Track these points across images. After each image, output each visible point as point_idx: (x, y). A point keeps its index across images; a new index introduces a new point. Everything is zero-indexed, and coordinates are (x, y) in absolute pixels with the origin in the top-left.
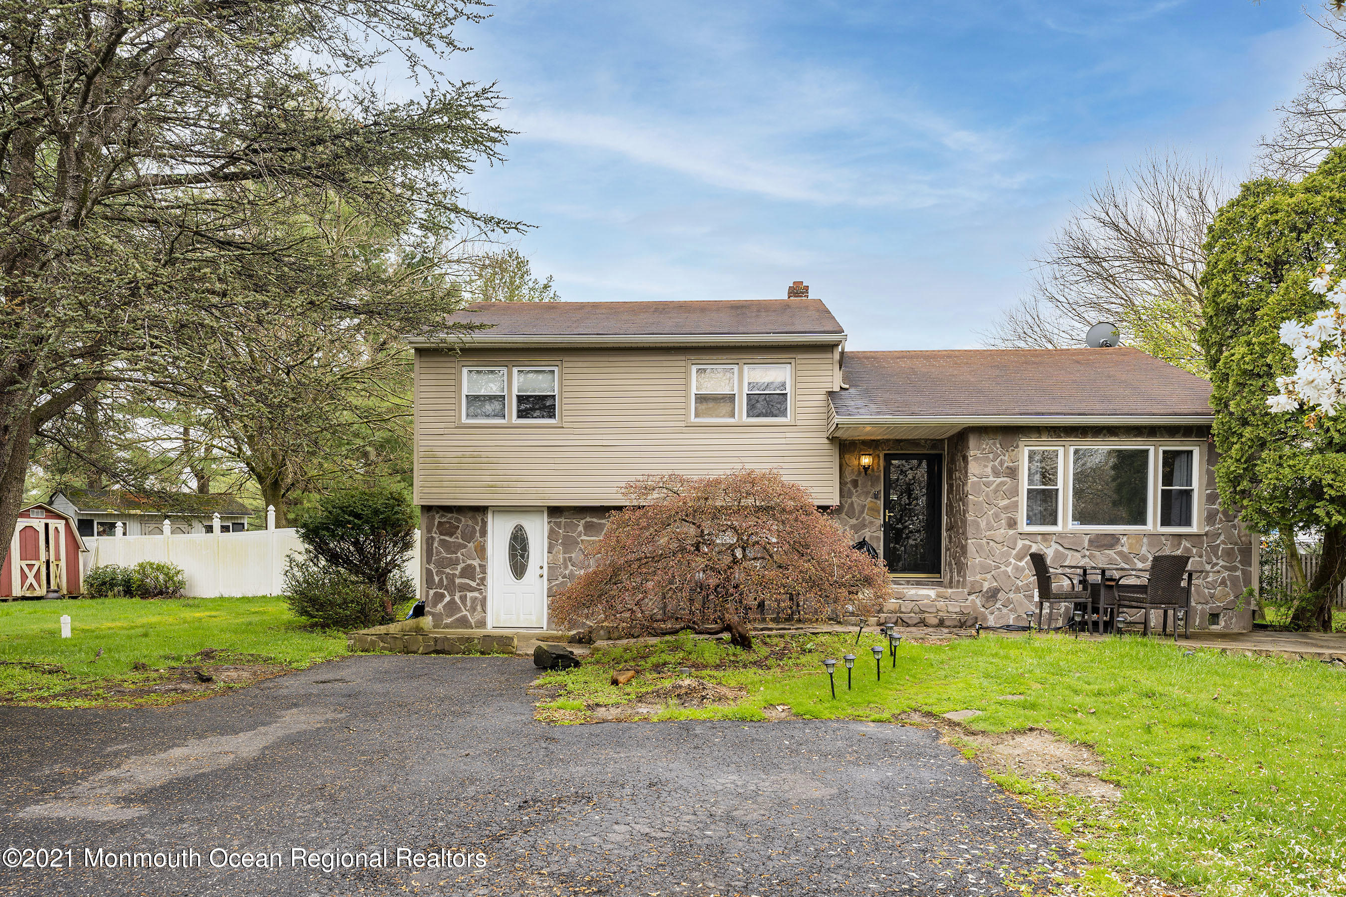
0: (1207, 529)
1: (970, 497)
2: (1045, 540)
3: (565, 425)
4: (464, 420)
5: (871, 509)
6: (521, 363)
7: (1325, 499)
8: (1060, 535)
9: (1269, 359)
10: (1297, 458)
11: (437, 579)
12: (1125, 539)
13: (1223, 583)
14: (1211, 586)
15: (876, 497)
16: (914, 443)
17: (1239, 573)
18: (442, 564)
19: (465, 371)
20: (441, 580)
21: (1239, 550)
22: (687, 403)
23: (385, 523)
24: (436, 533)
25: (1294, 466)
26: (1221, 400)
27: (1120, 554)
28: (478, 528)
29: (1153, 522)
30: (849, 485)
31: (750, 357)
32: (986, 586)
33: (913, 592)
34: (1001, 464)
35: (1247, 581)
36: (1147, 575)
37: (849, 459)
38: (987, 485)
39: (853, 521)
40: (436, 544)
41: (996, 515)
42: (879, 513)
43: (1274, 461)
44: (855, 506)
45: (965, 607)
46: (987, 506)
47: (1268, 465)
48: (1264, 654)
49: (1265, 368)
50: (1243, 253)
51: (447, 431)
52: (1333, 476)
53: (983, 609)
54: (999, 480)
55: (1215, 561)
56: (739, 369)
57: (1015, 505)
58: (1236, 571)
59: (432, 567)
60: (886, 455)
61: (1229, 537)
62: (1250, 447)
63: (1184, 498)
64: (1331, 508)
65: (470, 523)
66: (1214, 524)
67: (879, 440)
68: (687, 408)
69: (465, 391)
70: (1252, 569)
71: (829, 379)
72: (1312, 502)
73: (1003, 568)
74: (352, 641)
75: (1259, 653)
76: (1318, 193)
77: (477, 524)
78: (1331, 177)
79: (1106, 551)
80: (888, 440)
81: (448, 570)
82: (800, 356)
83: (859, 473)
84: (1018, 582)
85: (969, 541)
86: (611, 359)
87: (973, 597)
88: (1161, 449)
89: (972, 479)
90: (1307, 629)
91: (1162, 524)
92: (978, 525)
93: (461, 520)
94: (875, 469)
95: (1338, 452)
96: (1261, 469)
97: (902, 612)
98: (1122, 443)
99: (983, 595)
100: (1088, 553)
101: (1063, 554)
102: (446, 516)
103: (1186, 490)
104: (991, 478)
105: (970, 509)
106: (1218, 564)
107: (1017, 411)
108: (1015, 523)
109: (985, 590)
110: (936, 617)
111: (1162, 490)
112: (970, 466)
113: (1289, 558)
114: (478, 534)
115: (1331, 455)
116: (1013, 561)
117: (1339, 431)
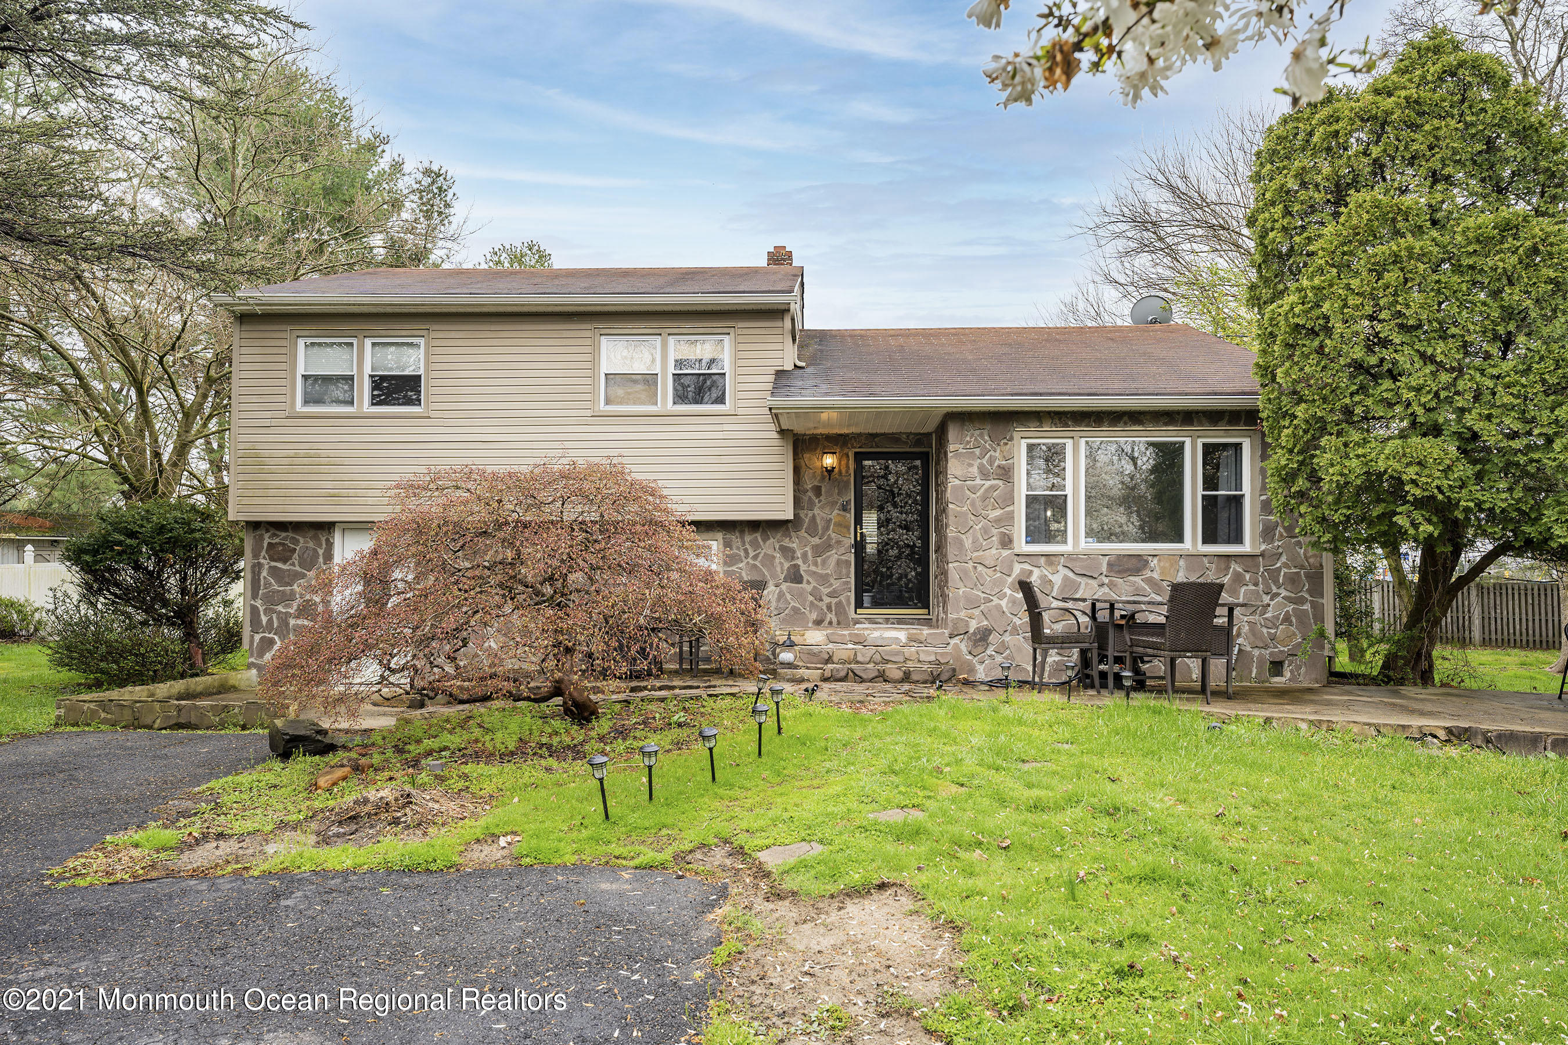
0: (1263, 547)
1: (950, 506)
2: (1050, 564)
3: (432, 414)
4: (299, 407)
5: (838, 525)
6: (376, 333)
7: (1408, 502)
8: (1070, 556)
9: (1326, 307)
10: (1368, 445)
11: (264, 619)
12: (1155, 561)
13: (1287, 619)
14: (1270, 625)
15: (845, 508)
16: (892, 438)
17: (1307, 607)
18: (271, 600)
19: (301, 342)
20: (270, 621)
21: (1307, 575)
22: (595, 385)
23: (174, 544)
24: (264, 558)
25: (1364, 456)
26: (1266, 369)
27: (1150, 581)
28: (321, 552)
29: (1192, 540)
30: (810, 494)
31: (676, 325)
32: (973, 626)
33: (876, 634)
34: (991, 462)
35: (1319, 617)
36: (1164, 610)
37: (810, 459)
38: (973, 490)
39: (816, 541)
40: (264, 573)
41: (985, 530)
42: (849, 530)
43: (1337, 450)
44: (818, 521)
45: (942, 654)
46: (973, 517)
47: (1328, 456)
48: (1324, 727)
49: (1321, 322)
50: (1296, 176)
51: (274, 422)
52: (1417, 469)
53: (969, 657)
54: (988, 483)
55: (1275, 590)
56: (662, 340)
57: (1010, 517)
58: (1303, 604)
59: (258, 603)
60: (856, 453)
61: (1293, 558)
62: (1306, 432)
63: (1233, 505)
64: (1417, 516)
65: (311, 544)
66: (1272, 541)
67: (847, 435)
68: (594, 392)
69: (301, 370)
70: (1324, 601)
71: (779, 354)
72: (1392, 507)
73: (996, 601)
74: (63, 710)
75: (1317, 724)
76: (1390, 94)
77: (320, 546)
78: (1408, 76)
79: (1131, 578)
80: (860, 435)
81: (280, 608)
82: (740, 325)
83: (823, 478)
84: (1016, 620)
85: (950, 565)
86: (493, 328)
87: (956, 640)
88: (1200, 442)
89: (953, 483)
90: (1401, 682)
91: (1204, 542)
92: (961, 543)
93: (298, 541)
94: (844, 471)
95: (1424, 435)
96: (1322, 460)
97: (858, 662)
98: (1148, 434)
99: (969, 638)
100: (1106, 580)
101: (1073, 581)
102: (278, 536)
103: (1235, 496)
104: (978, 481)
105: (950, 522)
106: (1278, 594)
107: (1009, 390)
108: (1011, 541)
109: (971, 631)
110: (899, 668)
111: (1203, 496)
112: (949, 465)
113: (1396, 586)
114: (321, 560)
115: (1415, 440)
116: (1008, 592)
117: (1424, 406)
